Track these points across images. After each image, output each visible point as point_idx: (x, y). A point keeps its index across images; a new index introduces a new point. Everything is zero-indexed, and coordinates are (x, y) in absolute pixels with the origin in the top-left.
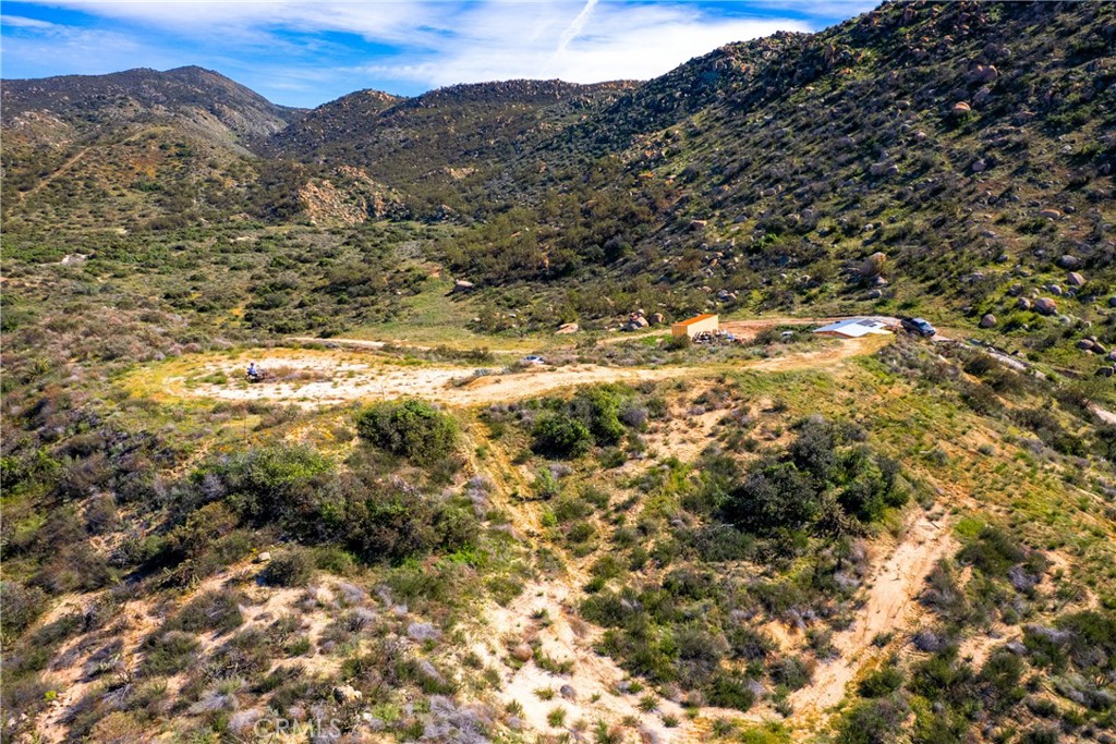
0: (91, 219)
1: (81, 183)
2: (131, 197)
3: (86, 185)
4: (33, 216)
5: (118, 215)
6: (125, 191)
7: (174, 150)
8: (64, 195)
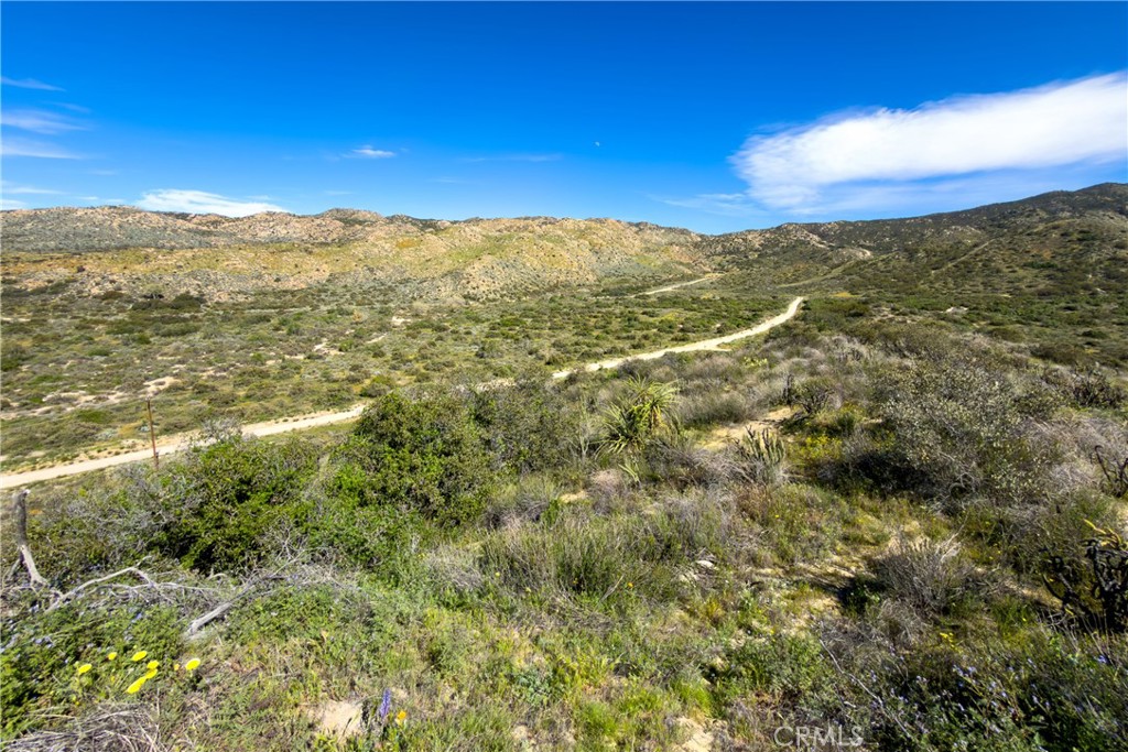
0: (981, 288)
1: (980, 264)
2: (1021, 272)
3: (983, 265)
4: (936, 286)
5: (1005, 285)
6: (1017, 269)
7: (1076, 236)
8: (965, 271)
